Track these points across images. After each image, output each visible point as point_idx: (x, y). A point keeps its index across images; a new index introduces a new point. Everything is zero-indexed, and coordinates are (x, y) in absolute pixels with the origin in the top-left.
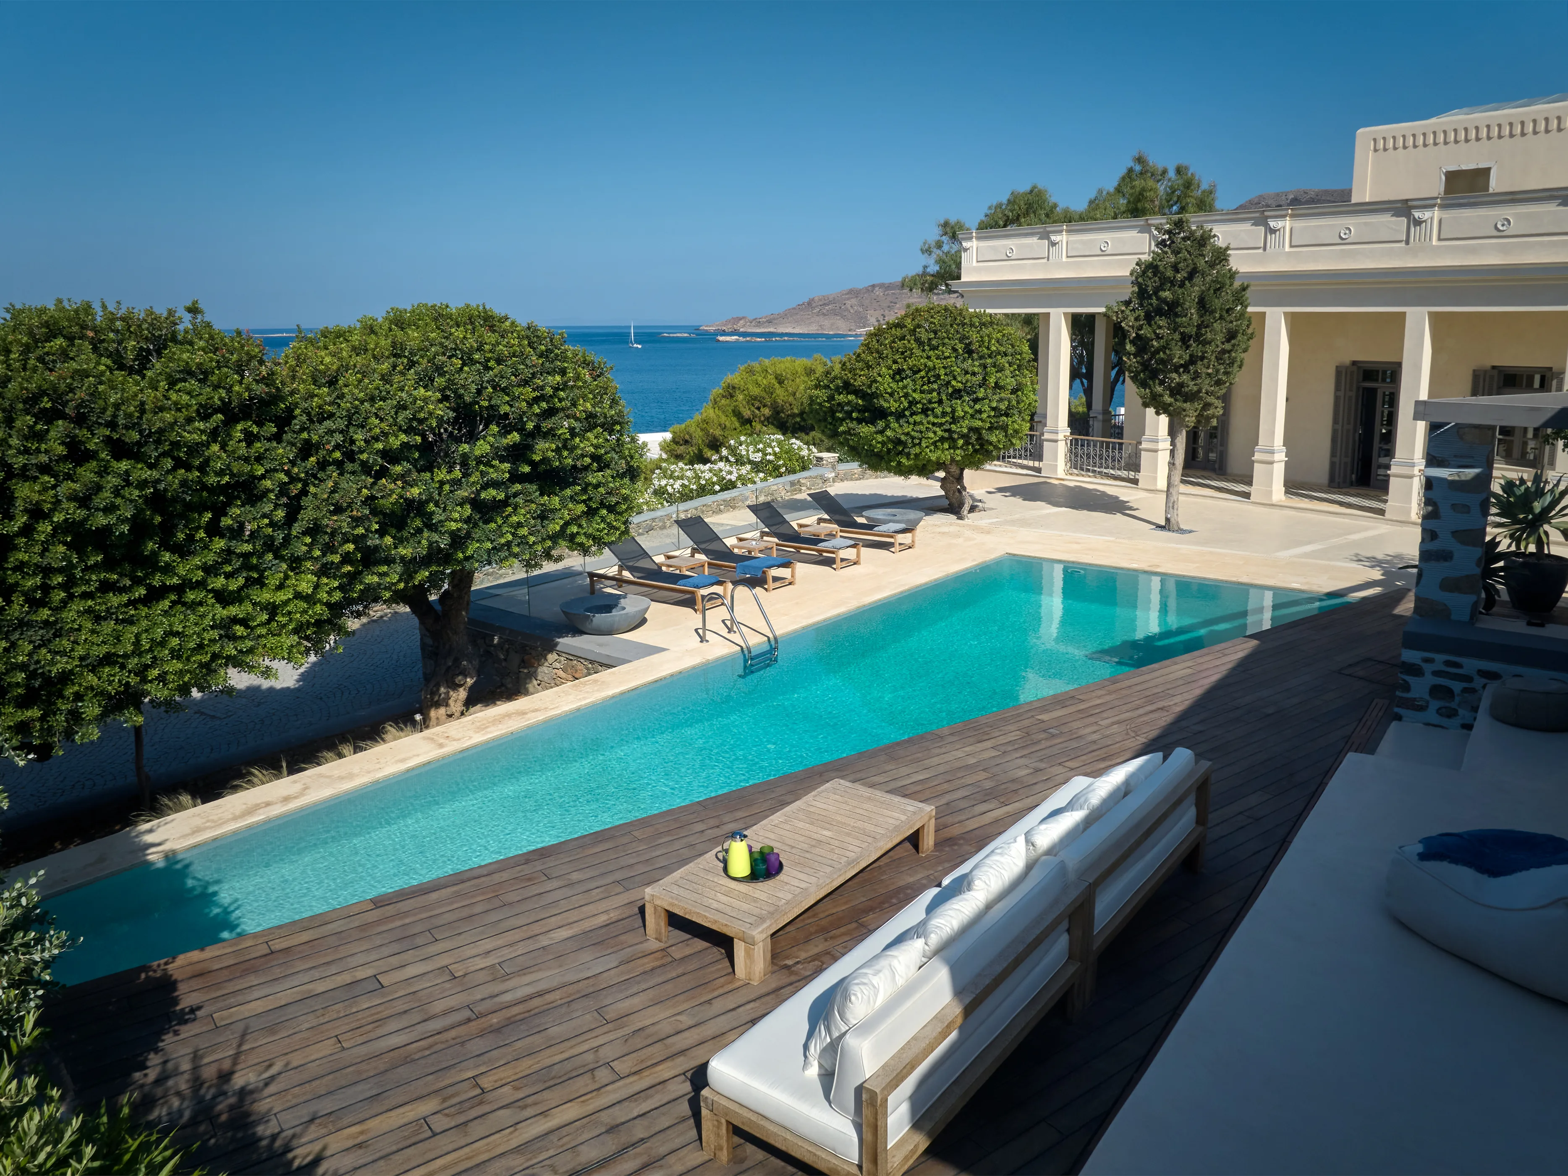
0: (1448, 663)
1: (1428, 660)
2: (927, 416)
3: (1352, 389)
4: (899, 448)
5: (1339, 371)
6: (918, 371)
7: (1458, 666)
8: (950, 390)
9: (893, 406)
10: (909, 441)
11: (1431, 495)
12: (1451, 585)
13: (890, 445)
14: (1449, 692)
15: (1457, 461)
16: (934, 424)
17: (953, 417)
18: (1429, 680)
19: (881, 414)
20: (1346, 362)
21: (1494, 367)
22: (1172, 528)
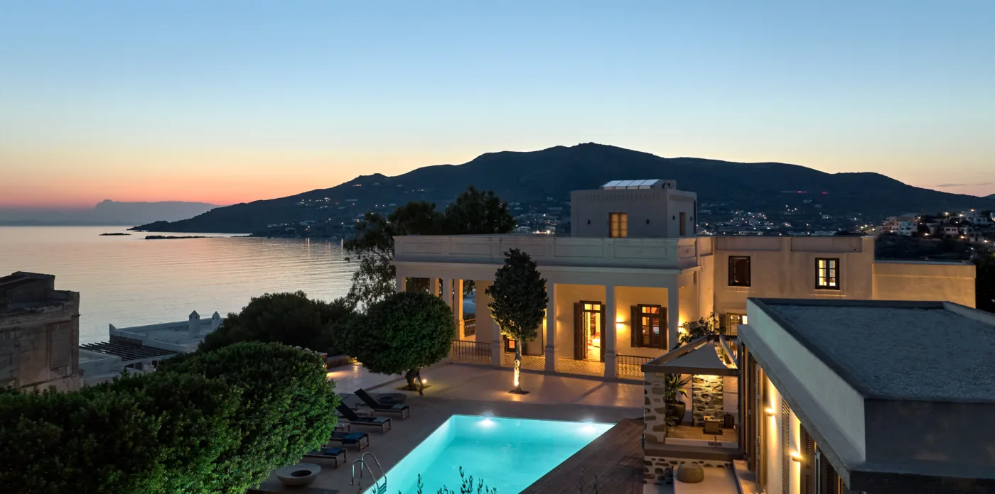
0: (660, 460)
1: (654, 459)
2: (410, 348)
3: (581, 314)
4: (395, 364)
5: (576, 305)
6: (406, 326)
7: (663, 460)
8: (421, 334)
9: (394, 345)
10: (401, 361)
11: (647, 395)
12: (656, 429)
13: (391, 363)
14: (661, 470)
15: (654, 384)
16: (413, 352)
17: (421, 348)
18: (654, 467)
19: (387, 347)
20: (578, 301)
21: (638, 305)
22: (518, 391)
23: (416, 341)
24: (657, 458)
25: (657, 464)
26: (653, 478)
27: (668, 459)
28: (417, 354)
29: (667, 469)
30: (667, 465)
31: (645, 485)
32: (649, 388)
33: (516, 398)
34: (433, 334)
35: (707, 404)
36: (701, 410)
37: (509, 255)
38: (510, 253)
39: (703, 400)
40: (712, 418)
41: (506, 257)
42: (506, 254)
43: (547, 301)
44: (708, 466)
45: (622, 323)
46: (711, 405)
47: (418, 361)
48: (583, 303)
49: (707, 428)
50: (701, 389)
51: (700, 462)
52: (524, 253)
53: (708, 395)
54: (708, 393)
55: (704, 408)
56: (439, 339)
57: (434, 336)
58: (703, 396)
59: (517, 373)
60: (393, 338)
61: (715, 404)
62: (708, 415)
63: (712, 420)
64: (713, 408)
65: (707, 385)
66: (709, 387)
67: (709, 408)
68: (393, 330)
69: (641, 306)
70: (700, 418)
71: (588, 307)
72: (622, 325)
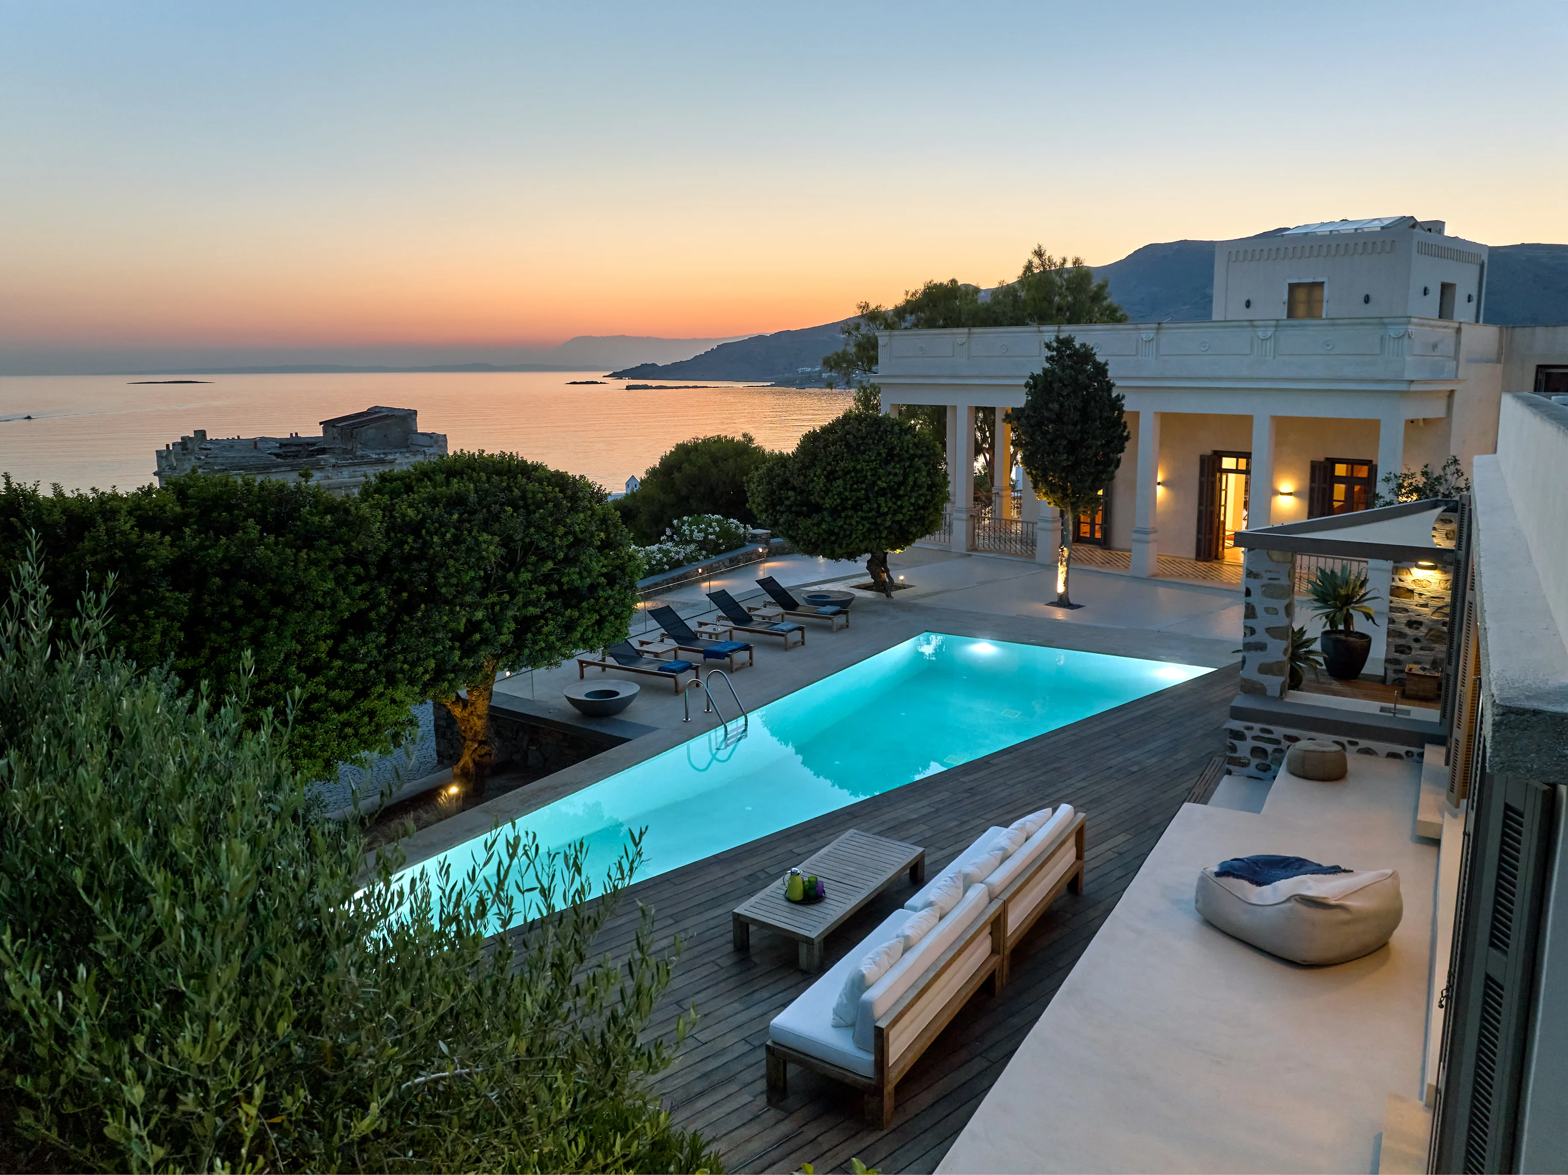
0: (1264, 730)
1: (1249, 728)
2: (856, 511)
3: (1214, 475)
4: (833, 538)
5: (1203, 459)
6: (849, 472)
7: (1270, 732)
8: (876, 488)
9: (828, 503)
10: (842, 533)
11: (1250, 600)
12: (1265, 669)
13: (825, 536)
14: (1264, 752)
15: (1269, 575)
16: (862, 518)
17: (878, 512)
18: (1250, 743)
19: (817, 508)
20: (1209, 452)
21: (1327, 459)
22: (1063, 602)
23: (867, 499)
24: (1257, 726)
25: (1255, 738)
26: (1245, 765)
27: (1279, 731)
28: (871, 523)
29: (1275, 750)
30: (1278, 742)
31: (1226, 777)
32: (1255, 585)
33: (1060, 614)
34: (899, 489)
35: (1417, 640)
36: (1402, 652)
37: (1054, 349)
38: (1055, 344)
39: (1407, 631)
40: (1424, 669)
41: (1049, 354)
42: (1048, 346)
43: (1127, 438)
44: (1368, 751)
45: (1290, 494)
46: (1425, 643)
47: (873, 536)
48: (1219, 455)
49: (1410, 687)
50: (1406, 610)
51: (1351, 743)
52: (1083, 345)
53: (1420, 623)
54: (1420, 619)
55: (1410, 648)
56: (910, 498)
57: (901, 492)
58: (1411, 624)
59: (1062, 570)
60: (827, 492)
61: (1435, 642)
62: (1416, 663)
63: (1422, 673)
64: (1432, 649)
65: (1422, 602)
66: (1425, 606)
67: (1422, 649)
68: (826, 477)
69: (1332, 462)
70: (1398, 667)
71: (1228, 463)
72: (1291, 498)
